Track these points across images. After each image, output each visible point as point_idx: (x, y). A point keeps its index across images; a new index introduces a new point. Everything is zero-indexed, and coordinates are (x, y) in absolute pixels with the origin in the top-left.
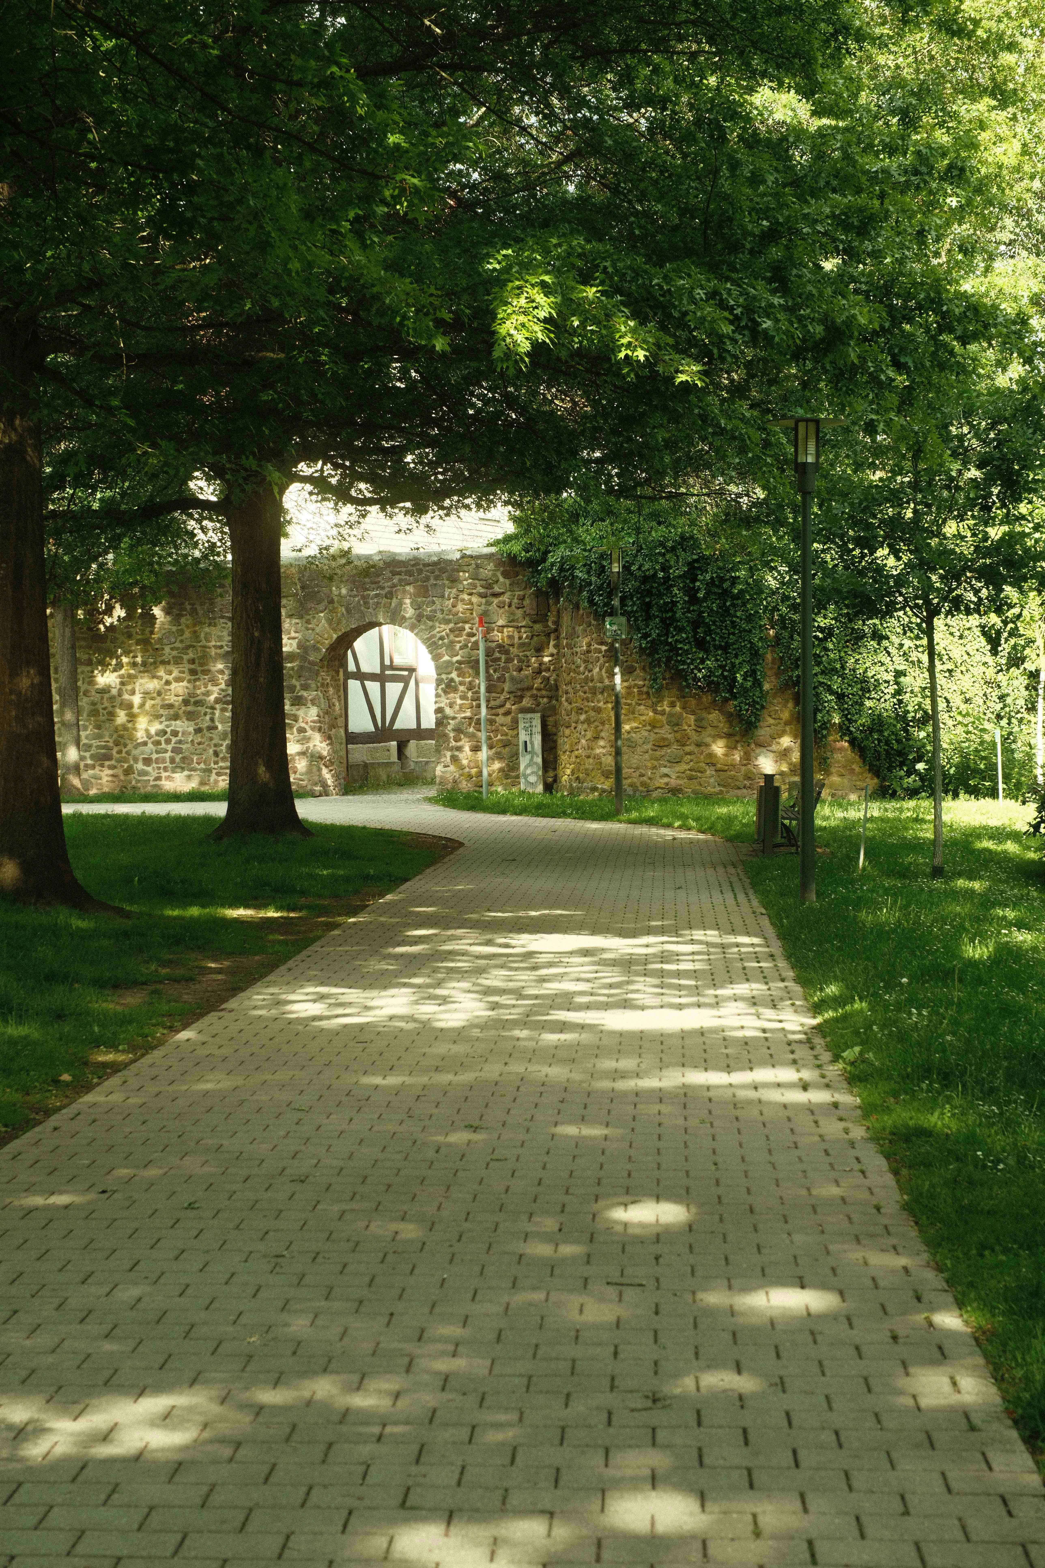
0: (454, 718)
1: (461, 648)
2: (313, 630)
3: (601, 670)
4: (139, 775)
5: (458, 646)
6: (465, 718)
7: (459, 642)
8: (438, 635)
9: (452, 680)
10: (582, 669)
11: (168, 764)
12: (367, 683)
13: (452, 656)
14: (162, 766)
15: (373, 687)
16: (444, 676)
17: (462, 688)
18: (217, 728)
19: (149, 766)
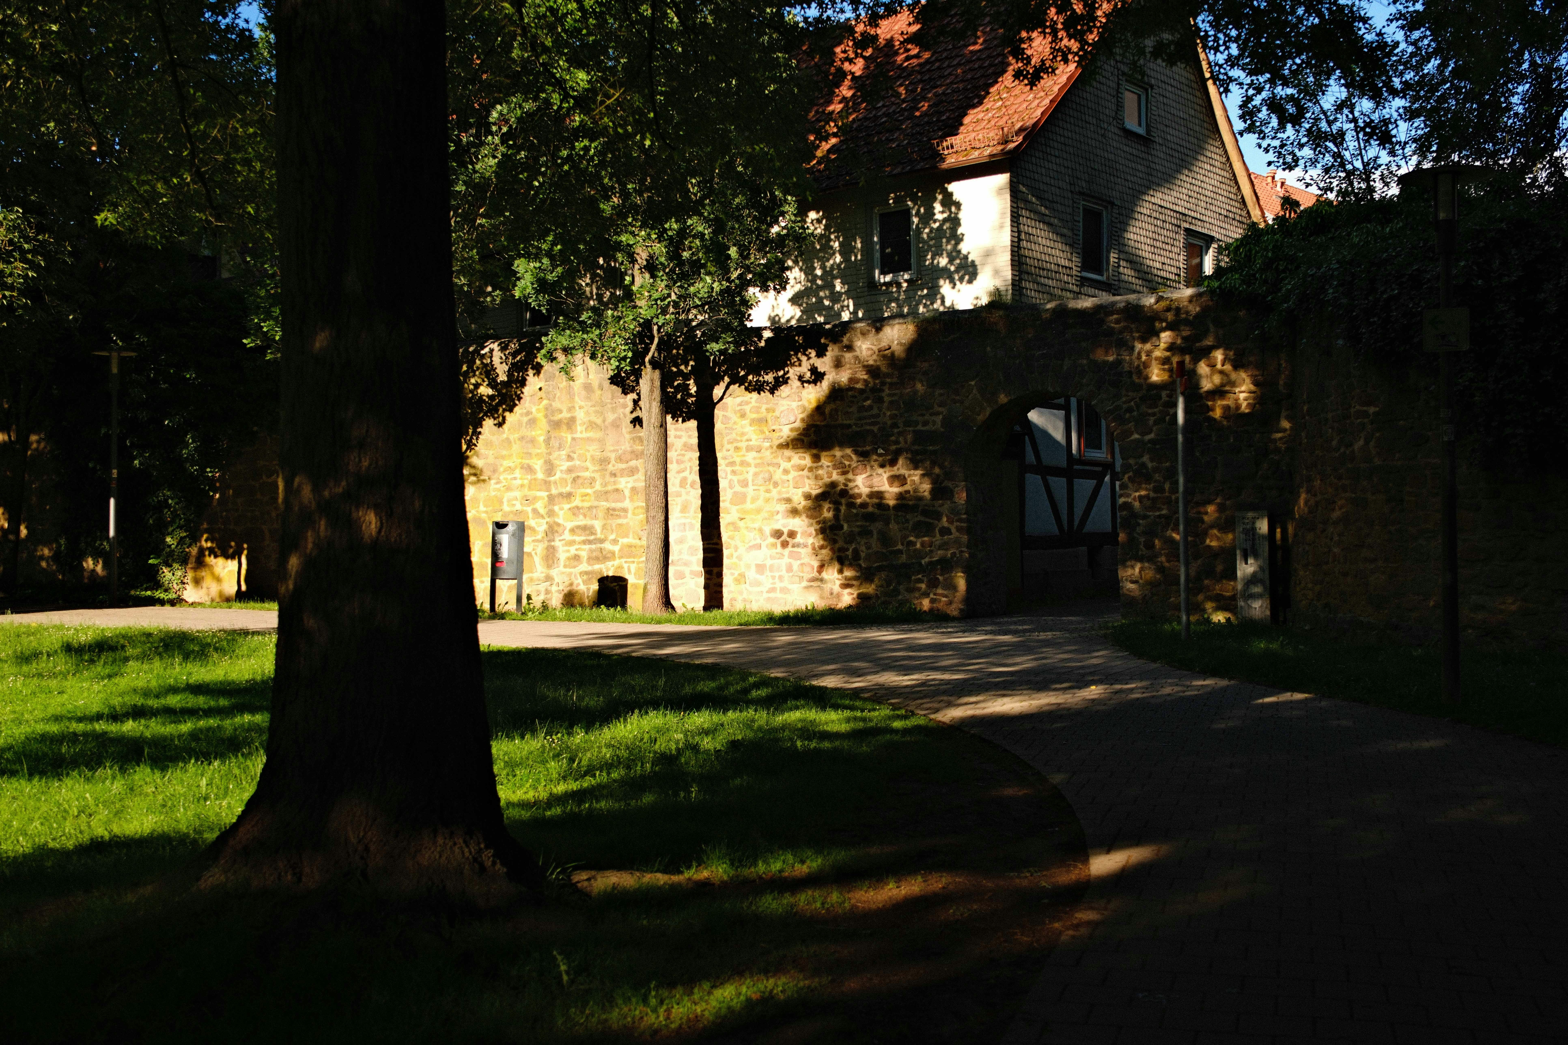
0: (1145, 517)
1: (1156, 423)
2: (962, 402)
3: (1367, 443)
4: (751, 585)
5: (1152, 420)
6: (1159, 516)
7: (1154, 414)
8: (1125, 406)
9: (1144, 465)
10: (1334, 443)
11: (784, 573)
12: (1050, 479)
13: (1143, 434)
14: (777, 574)
15: (1059, 484)
16: (1132, 461)
17: (1157, 476)
18: (842, 527)
19: (762, 574)
